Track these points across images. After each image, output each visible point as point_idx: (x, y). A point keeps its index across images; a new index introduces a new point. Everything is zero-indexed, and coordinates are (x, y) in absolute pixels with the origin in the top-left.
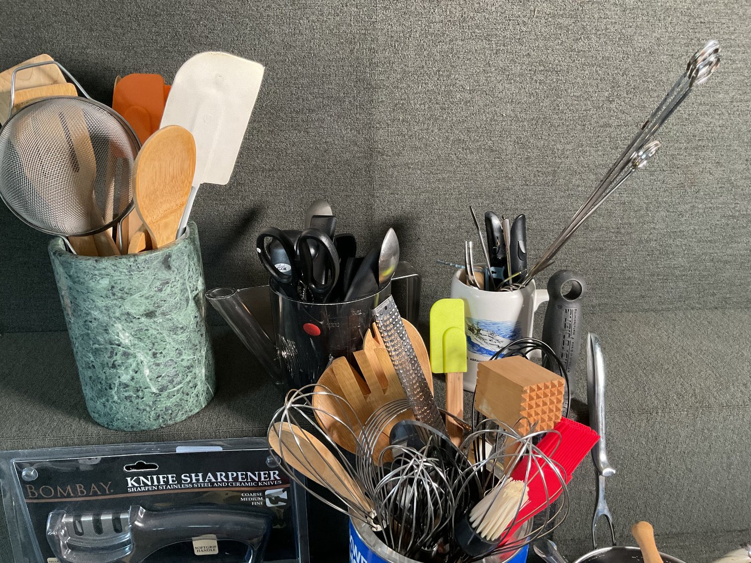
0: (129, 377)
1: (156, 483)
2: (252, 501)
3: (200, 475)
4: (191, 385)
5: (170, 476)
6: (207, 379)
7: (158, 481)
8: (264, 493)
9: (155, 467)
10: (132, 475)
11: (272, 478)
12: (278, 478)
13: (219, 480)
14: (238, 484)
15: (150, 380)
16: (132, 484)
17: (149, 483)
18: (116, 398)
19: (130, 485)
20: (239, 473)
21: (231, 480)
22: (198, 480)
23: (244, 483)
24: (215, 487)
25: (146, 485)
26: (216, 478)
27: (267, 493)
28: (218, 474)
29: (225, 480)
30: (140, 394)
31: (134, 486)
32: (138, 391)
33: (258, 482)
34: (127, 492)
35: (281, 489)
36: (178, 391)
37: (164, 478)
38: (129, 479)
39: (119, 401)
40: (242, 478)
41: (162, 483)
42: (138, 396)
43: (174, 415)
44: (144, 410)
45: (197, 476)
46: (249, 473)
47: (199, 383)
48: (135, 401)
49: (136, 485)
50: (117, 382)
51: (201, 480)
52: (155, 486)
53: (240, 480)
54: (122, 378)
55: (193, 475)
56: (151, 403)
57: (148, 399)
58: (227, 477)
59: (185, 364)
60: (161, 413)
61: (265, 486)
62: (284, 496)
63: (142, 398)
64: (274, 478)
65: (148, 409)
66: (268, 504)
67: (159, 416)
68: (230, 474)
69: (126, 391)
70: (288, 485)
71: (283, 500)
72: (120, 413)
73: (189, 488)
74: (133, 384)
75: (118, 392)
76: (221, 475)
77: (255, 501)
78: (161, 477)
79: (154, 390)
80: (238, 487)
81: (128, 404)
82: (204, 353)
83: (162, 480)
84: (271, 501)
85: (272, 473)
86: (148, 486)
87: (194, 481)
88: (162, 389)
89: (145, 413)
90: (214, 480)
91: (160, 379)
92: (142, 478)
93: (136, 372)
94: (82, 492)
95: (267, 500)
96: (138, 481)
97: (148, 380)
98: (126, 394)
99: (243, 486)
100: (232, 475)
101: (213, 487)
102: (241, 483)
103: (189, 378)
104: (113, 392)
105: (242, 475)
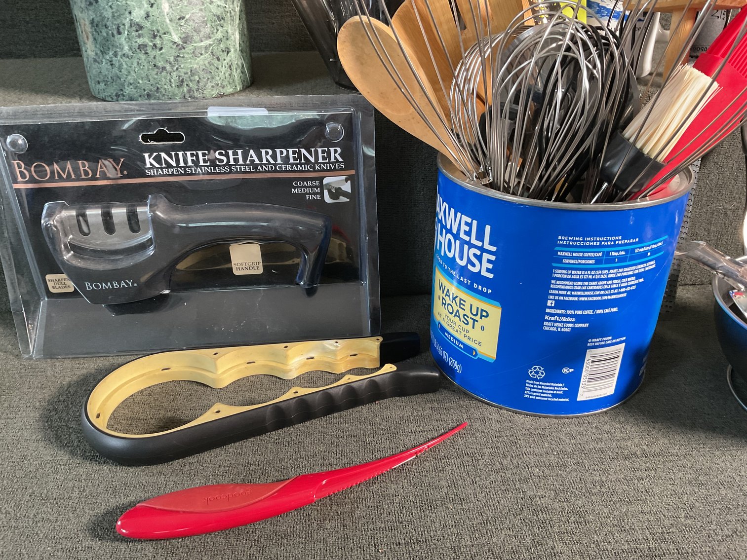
0: (142, 13)
1: (182, 164)
2: (307, 194)
3: (240, 152)
4: (222, 46)
5: (200, 153)
6: (241, 51)
7: (185, 162)
8: (321, 182)
9: (180, 138)
10: (151, 150)
11: (333, 160)
12: (340, 160)
13: (264, 161)
14: (289, 168)
15: (171, 21)
16: (151, 164)
17: (174, 164)
18: (126, 48)
19: (148, 166)
20: (290, 150)
21: (279, 161)
22: (236, 160)
23: (296, 165)
24: (260, 172)
25: (169, 166)
26: (260, 159)
27: (326, 181)
28: (263, 151)
29: (272, 161)
30: (158, 41)
31: (153, 167)
32: (155, 36)
33: (314, 164)
34: (144, 175)
35: (344, 178)
36: (206, 48)
37: (192, 155)
38: (146, 155)
39: (131, 53)
40: (295, 159)
41: (190, 163)
42: (155, 45)
43: (201, 84)
44: (164, 68)
45: (235, 154)
46: (303, 151)
47: (232, 50)
48: (152, 53)
49: (157, 165)
50: (127, 22)
51: (241, 162)
52: (181, 167)
53: (291, 161)
54: (134, 14)
55: (230, 152)
56: (172, 59)
57: (169, 53)
58: (274, 157)
59: (214, 10)
60: (186, 77)
61: (324, 170)
62: (347, 187)
63: (161, 49)
64: (336, 158)
65: (168, 67)
66: (327, 199)
67: (182, 81)
68: (278, 151)
69: (139, 36)
70: (353, 172)
71: (345, 194)
72: (132, 73)
73: (225, 173)
74: (147, 24)
75: (129, 38)
76: (267, 153)
77: (310, 194)
78: (188, 153)
79: (176, 38)
80: (289, 171)
81: (143, 57)
82: (237, 9)
83: (189, 159)
84: (332, 195)
85: (332, 150)
86: (173, 167)
87: (232, 162)
88: (186, 40)
89: (164, 74)
90: (257, 162)
91: (183, 22)
92: (163, 155)
93: (152, 5)
94: (86, 173)
95: (326, 192)
96: (158, 159)
97: (168, 21)
98: (140, 41)
99: (295, 171)
100: (282, 153)
101: (256, 172)
102: (292, 165)
103: (219, 35)
104: (122, 39)
105: (294, 153)
